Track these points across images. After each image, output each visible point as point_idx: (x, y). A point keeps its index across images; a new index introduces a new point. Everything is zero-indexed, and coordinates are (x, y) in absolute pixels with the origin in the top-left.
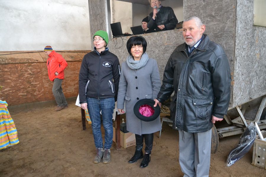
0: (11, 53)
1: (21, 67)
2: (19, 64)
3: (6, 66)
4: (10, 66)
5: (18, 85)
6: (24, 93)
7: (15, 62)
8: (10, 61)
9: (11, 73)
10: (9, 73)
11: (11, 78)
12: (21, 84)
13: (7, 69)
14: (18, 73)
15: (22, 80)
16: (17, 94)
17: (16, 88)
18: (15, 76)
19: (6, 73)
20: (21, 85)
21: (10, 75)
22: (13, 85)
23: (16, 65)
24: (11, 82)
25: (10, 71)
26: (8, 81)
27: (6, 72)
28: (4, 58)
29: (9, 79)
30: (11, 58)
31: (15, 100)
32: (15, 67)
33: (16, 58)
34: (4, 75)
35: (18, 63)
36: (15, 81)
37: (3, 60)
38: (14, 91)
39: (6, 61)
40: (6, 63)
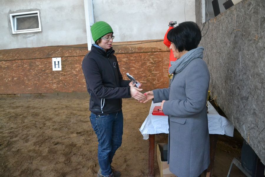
0: (143, 42)
1: (144, 56)
2: (143, 53)
3: (132, 55)
4: (135, 55)
5: (140, 72)
6: (144, 81)
7: (140, 52)
8: (137, 50)
9: (135, 61)
10: (134, 62)
11: (135, 66)
12: (143, 72)
13: (132, 58)
14: (141, 62)
15: (144, 68)
17: (138, 75)
18: (139, 64)
19: (131, 61)
20: (142, 74)
21: (135, 63)
22: (136, 73)
23: (140, 55)
24: (135, 70)
25: (135, 59)
26: (133, 69)
27: (132, 60)
28: (133, 48)
29: (133, 67)
30: (140, 47)
32: (140, 56)
33: (143, 47)
34: (130, 63)
35: (142, 52)
36: (138, 69)
37: (131, 49)
38: (137, 78)
39: (134, 50)
40: (133, 52)
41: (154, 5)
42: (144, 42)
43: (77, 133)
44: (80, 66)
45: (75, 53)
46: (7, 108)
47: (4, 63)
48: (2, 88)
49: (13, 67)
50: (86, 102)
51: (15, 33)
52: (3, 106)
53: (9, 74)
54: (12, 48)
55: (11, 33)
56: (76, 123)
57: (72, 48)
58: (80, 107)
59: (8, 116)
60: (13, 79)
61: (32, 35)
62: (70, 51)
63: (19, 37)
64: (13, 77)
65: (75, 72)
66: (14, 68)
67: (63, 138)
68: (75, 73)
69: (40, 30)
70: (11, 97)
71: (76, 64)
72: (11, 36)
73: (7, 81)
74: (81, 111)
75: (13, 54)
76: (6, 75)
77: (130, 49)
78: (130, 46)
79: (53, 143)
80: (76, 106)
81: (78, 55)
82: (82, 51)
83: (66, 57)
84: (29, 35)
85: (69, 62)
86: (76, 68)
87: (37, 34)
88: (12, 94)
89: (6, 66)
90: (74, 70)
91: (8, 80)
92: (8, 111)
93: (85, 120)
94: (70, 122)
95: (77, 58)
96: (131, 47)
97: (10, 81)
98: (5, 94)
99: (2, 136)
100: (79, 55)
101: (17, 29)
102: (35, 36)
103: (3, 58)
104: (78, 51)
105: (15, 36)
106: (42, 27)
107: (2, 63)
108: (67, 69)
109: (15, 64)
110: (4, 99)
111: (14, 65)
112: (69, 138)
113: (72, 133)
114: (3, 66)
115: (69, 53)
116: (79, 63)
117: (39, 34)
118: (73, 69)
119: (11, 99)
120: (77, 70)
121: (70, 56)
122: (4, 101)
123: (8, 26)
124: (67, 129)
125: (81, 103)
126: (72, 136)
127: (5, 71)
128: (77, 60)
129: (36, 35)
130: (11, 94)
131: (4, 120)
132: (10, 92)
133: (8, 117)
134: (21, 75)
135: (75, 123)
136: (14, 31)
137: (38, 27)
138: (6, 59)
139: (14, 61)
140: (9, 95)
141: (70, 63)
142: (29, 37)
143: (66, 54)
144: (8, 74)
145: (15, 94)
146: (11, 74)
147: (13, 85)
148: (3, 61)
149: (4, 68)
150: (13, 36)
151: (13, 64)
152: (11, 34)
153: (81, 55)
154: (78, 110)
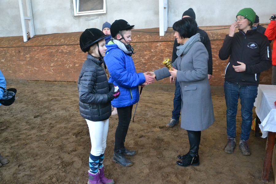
0: (226, 27)
3: (214, 42)
8: (220, 37)
10: (216, 50)
12: (225, 64)
13: (214, 46)
16: (220, 75)
17: (220, 67)
22: (217, 64)
24: (216, 61)
25: (217, 48)
28: (214, 34)
31: (216, 80)
37: (213, 36)
38: (218, 70)
39: (216, 37)
40: (215, 39)
43: (160, 128)
44: (149, 54)
45: (144, 38)
46: (71, 96)
47: (66, 47)
48: (63, 75)
49: (75, 52)
50: (158, 95)
51: (78, 15)
52: (66, 94)
53: (71, 59)
54: (73, 31)
55: (73, 14)
56: (155, 117)
57: (141, 33)
58: (153, 100)
59: (76, 104)
60: (75, 65)
61: (96, 17)
62: (138, 36)
63: (82, 19)
64: (75, 63)
65: (144, 60)
66: (77, 53)
67: (146, 131)
68: (144, 62)
69: (105, 12)
70: (71, 84)
71: (146, 51)
72: (72, 18)
73: (68, 67)
74: (156, 104)
75: (75, 38)
76: (67, 60)
77: (210, 35)
78: (210, 31)
79: (136, 135)
80: (147, 98)
81: (148, 41)
82: (153, 36)
83: (135, 42)
84: (92, 18)
85: (137, 48)
86: (145, 55)
87: (101, 16)
88: (72, 82)
89: (68, 51)
90: (143, 58)
91: (70, 66)
92: (73, 99)
93: (163, 115)
94: (147, 115)
95: (147, 44)
96: (212, 33)
97: (71, 68)
98: (65, 81)
99: (78, 124)
100: (150, 41)
101: (80, 11)
102: (98, 18)
103: (65, 42)
104: (148, 36)
105: (77, 18)
106: (107, 8)
107: (64, 48)
108: (135, 56)
109: (78, 49)
110: (65, 87)
111: (76, 50)
112: (153, 132)
113: (154, 127)
114: (64, 51)
115: (137, 38)
116: (149, 51)
117: (103, 16)
118: (141, 57)
119: (72, 87)
120: (146, 58)
121: (139, 41)
122: (65, 88)
123: (70, 7)
124: (146, 122)
125: (152, 96)
126: (155, 130)
127: (66, 56)
128: (147, 47)
129: (100, 18)
130: (71, 82)
131: (73, 108)
132: (70, 80)
133: (77, 106)
134: (84, 61)
135: (153, 117)
136: (76, 13)
137: (102, 8)
138: (68, 44)
139: (76, 46)
140: (70, 83)
141: (139, 49)
142: (92, 19)
143: (135, 39)
144: (69, 60)
145: (75, 82)
146: (73, 60)
147: (74, 72)
148: (65, 46)
149: (66, 53)
150: (75, 18)
151: (75, 48)
152: (72, 16)
153: (152, 41)
154: (152, 103)
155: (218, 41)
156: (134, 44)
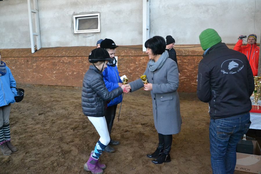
0: (195, 46)
1: (197, 59)
2: (197, 56)
3: (186, 57)
4: (189, 58)
5: (193, 75)
6: (196, 83)
7: (193, 55)
8: (190, 53)
9: (188, 64)
10: (187, 64)
11: (188, 68)
12: (195, 75)
13: (186, 60)
14: (194, 65)
16: (190, 83)
17: (190, 77)
18: (191, 67)
19: (184, 64)
20: (195, 76)
21: (188, 66)
22: (188, 75)
23: (194, 58)
25: (188, 62)
26: (185, 71)
27: (185, 62)
28: (186, 51)
29: (186, 69)
30: (193, 51)
31: (188, 88)
32: (193, 59)
33: (196, 51)
34: (183, 65)
35: (195, 56)
36: (191, 71)
37: (185, 52)
38: (189, 80)
39: (187, 53)
40: (187, 55)
41: (210, 11)
42: (197, 46)
43: (142, 124)
44: (134, 65)
45: (130, 53)
46: (70, 98)
47: (67, 58)
48: (63, 81)
49: (74, 63)
50: (141, 99)
51: (77, 33)
52: (65, 96)
53: (70, 68)
54: (73, 46)
55: (73, 32)
56: (138, 116)
57: (128, 49)
58: (136, 103)
59: (73, 105)
60: (73, 73)
61: (92, 35)
62: (126, 51)
63: (80, 36)
64: (73, 72)
65: (130, 70)
66: (75, 64)
67: (130, 127)
68: (130, 72)
69: (99, 31)
70: (69, 89)
71: (131, 63)
72: (73, 35)
73: (67, 75)
74: (139, 106)
75: (74, 51)
76: (67, 69)
77: (183, 52)
78: (183, 49)
79: (123, 130)
80: (132, 101)
81: (133, 55)
82: (137, 52)
83: (123, 56)
84: (88, 35)
85: (124, 61)
86: (131, 67)
87: (96, 34)
88: (71, 87)
89: (68, 62)
90: (129, 69)
91: (69, 74)
92: (71, 100)
93: (145, 114)
94: (132, 114)
95: (132, 58)
96: (184, 50)
97: (70, 75)
98: (64, 86)
99: (75, 121)
100: (135, 55)
101: (79, 29)
102: (93, 36)
103: (66, 54)
104: (133, 52)
105: (76, 35)
106: (101, 28)
107: (65, 59)
108: (122, 67)
109: (76, 60)
110: (64, 90)
111: (75, 61)
112: (136, 128)
113: (137, 124)
114: (65, 61)
115: (125, 52)
116: (134, 63)
117: (97, 34)
118: (128, 67)
119: (70, 91)
120: (132, 68)
121: (126, 55)
122: (64, 92)
123: (71, 26)
124: (130, 120)
125: (136, 99)
126: (137, 126)
127: (66, 66)
128: (132, 60)
129: (95, 35)
130: (69, 87)
131: (71, 107)
132: (69, 85)
133: (74, 106)
134: (81, 70)
135: (136, 116)
136: (76, 31)
137: (97, 28)
138: (68, 55)
139: (75, 57)
140: (68, 88)
141: (126, 62)
142: (89, 37)
143: (123, 54)
144: (69, 68)
145: (73, 87)
146: (72, 69)
147: (72, 78)
148: (66, 57)
149: (66, 63)
151: (74, 60)
152: (73, 34)
153: (136, 55)
154: (136, 105)
155: (189, 57)
156: (122, 57)
